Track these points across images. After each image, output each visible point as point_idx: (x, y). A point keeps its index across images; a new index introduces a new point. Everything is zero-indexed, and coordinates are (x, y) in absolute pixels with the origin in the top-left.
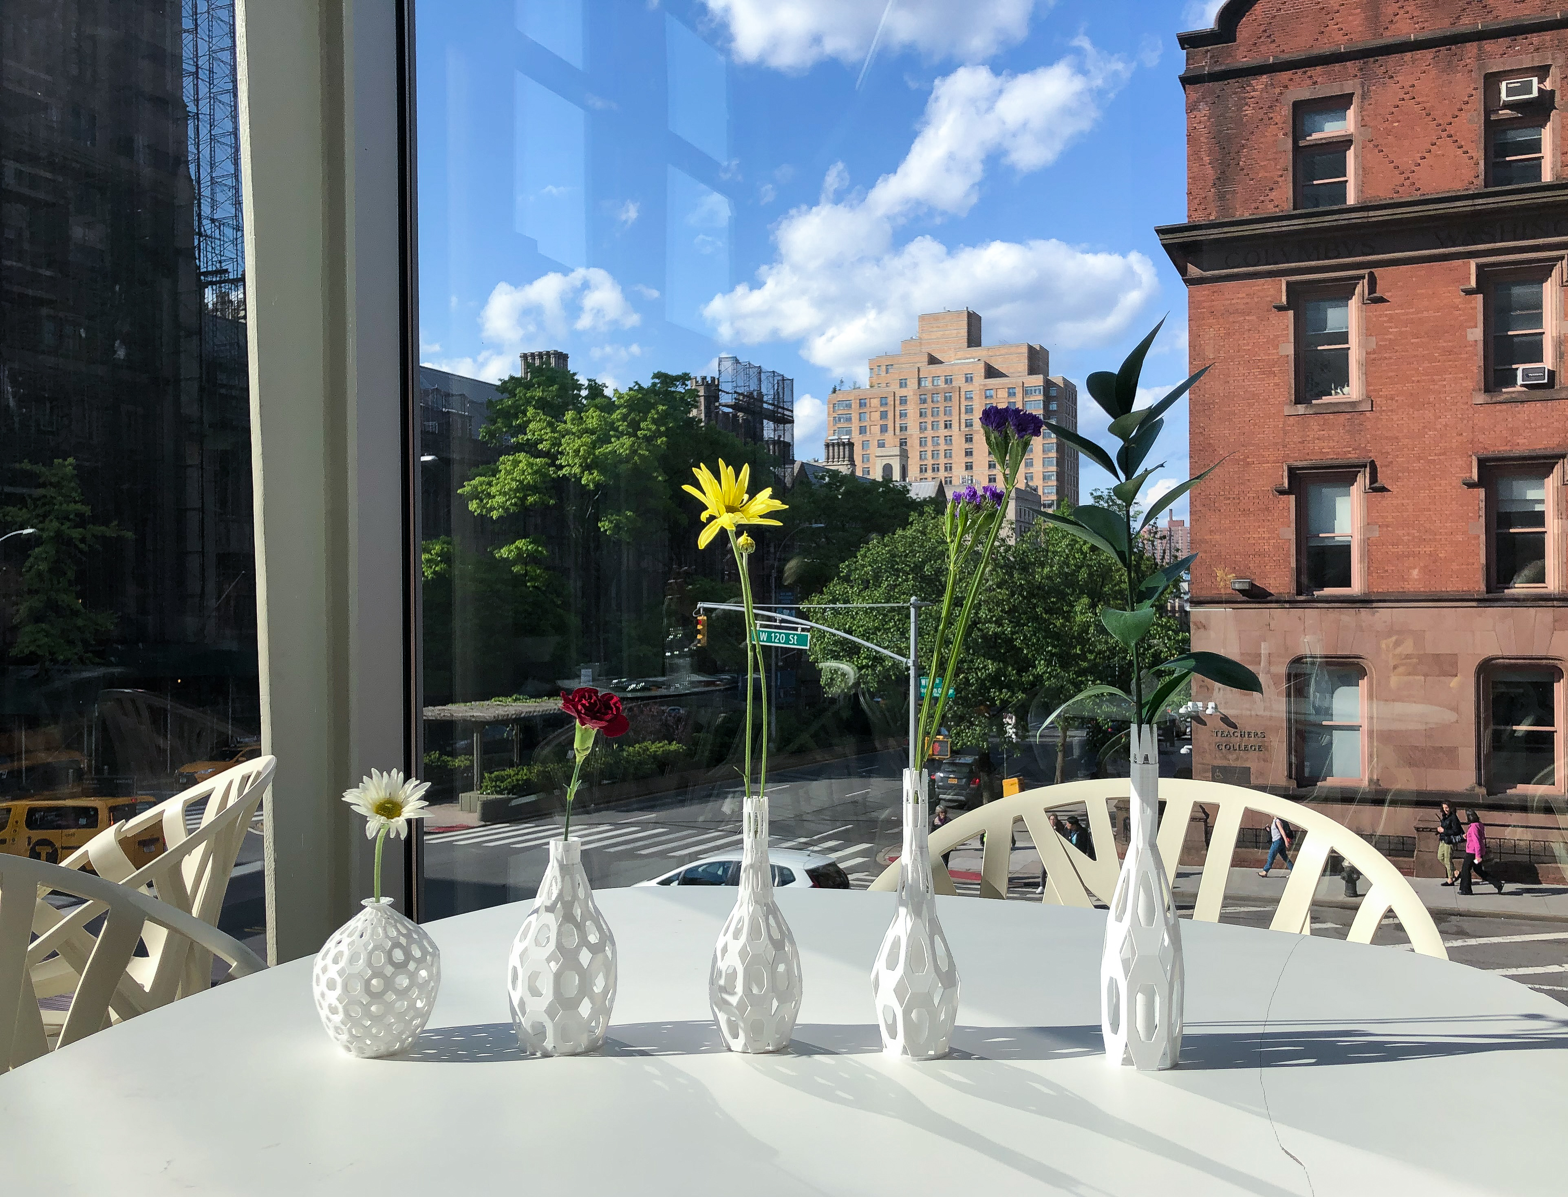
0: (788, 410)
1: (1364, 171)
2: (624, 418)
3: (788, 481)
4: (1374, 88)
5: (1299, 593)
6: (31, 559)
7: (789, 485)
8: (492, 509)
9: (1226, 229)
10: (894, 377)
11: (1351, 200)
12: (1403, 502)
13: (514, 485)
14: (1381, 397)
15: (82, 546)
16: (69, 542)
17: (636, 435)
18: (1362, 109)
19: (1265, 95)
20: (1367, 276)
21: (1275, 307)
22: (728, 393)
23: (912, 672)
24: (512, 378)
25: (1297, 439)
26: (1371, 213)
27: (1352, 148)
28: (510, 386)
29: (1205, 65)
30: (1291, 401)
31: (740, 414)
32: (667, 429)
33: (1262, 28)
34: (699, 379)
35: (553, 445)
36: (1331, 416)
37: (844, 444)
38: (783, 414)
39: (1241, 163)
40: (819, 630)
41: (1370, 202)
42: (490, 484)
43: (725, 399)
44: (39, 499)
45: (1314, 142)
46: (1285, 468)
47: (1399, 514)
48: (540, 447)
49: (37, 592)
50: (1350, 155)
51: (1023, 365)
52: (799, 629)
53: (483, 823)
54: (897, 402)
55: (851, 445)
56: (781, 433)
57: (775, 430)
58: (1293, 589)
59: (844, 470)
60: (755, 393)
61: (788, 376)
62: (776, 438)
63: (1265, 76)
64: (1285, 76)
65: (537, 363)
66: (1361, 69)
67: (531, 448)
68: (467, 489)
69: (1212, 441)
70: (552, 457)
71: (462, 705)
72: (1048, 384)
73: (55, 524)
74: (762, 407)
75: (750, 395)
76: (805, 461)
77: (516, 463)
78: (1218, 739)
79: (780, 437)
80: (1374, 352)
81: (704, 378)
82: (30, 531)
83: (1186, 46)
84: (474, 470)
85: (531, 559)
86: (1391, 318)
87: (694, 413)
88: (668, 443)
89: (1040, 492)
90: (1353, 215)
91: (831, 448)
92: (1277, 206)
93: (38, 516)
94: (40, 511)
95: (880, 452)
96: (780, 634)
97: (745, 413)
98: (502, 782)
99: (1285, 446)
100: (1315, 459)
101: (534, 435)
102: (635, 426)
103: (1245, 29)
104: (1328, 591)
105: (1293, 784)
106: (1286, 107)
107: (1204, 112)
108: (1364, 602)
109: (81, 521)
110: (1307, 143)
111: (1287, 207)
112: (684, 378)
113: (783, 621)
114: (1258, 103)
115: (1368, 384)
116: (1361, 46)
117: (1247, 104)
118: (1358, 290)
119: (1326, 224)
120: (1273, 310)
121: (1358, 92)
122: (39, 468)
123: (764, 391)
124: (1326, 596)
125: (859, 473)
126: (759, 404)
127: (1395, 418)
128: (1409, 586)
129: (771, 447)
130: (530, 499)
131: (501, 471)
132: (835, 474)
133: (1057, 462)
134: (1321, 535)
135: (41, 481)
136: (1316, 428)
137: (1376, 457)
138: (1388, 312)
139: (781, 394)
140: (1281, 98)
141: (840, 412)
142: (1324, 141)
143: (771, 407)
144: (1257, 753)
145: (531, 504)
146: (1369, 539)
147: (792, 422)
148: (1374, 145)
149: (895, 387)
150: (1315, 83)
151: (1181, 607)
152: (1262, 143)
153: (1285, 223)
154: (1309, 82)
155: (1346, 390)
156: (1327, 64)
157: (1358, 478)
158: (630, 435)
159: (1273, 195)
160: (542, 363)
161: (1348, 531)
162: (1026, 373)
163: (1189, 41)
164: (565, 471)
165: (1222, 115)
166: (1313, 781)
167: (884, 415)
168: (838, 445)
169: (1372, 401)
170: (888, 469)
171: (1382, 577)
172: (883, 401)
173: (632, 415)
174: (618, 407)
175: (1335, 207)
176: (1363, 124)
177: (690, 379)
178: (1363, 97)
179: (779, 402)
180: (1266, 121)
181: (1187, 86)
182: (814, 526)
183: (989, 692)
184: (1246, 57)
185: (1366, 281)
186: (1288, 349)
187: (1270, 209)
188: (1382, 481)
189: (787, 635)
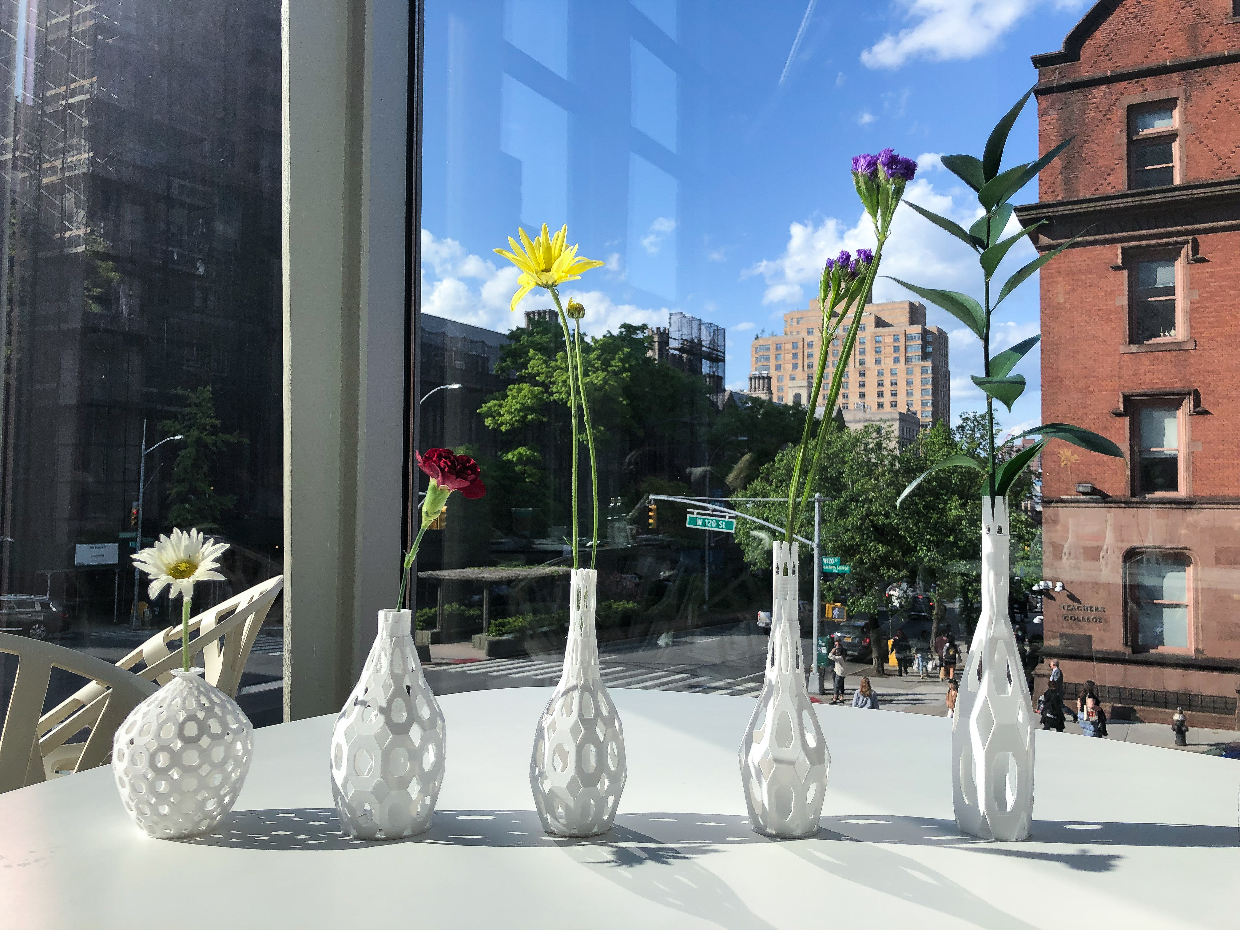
0: (721, 352)
1: (1188, 159)
2: (598, 358)
3: (720, 405)
4: (1195, 93)
5: (1133, 495)
6: (179, 458)
7: (720, 407)
8: (502, 424)
9: (1070, 207)
10: (803, 328)
11: (1177, 180)
12: (1224, 423)
13: (518, 406)
14: (1203, 338)
15: (214, 448)
16: (205, 446)
17: (606, 370)
18: (1185, 109)
19: (1104, 101)
20: (1191, 241)
21: (1112, 267)
22: (675, 339)
23: (816, 553)
24: (518, 329)
25: (1131, 372)
26: (1194, 191)
27: (1178, 140)
28: (516, 335)
29: (1054, 78)
30: (1125, 342)
31: (685, 355)
32: (631, 366)
33: (1102, 49)
34: (654, 330)
35: (547, 377)
36: (1160, 354)
37: (764, 378)
38: (718, 355)
39: (1083, 155)
40: (743, 518)
41: (1193, 182)
42: (501, 406)
43: (673, 344)
44: (187, 415)
45: (1144, 137)
46: (1121, 395)
47: (1219, 433)
48: (538, 378)
49: (183, 481)
50: (1176, 146)
51: (905, 317)
52: (727, 517)
53: (489, 658)
54: (806, 346)
55: (769, 378)
56: (715, 369)
57: (710, 367)
58: (1128, 492)
59: (764, 397)
60: (696, 340)
61: (721, 326)
62: (712, 373)
63: (1103, 86)
64: (1120, 86)
65: (537, 317)
66: (1184, 79)
67: (531, 379)
68: (484, 409)
69: (1059, 374)
70: (546, 386)
71: (476, 568)
72: (925, 332)
73: (197, 433)
74: (701, 350)
75: (692, 341)
76: (733, 391)
77: (520, 390)
78: (1065, 612)
79: (714, 372)
80: (1197, 302)
81: (658, 329)
82: (179, 437)
83: (1039, 65)
84: (489, 396)
85: (529, 461)
86: (1212, 275)
87: (650, 353)
88: (631, 378)
89: (919, 416)
90: (1179, 193)
91: (753, 381)
92: (1114, 188)
93: (185, 427)
94: (185, 424)
95: (791, 383)
96: (712, 520)
97: (688, 354)
98: (503, 627)
99: (1120, 378)
100: (1146, 388)
101: (533, 369)
102: (606, 363)
103: (1088, 50)
104: (1158, 494)
105: (1129, 651)
106: (1122, 110)
107: (1053, 116)
108: (1187, 504)
109: (214, 430)
110: (1140, 138)
111: (1123, 188)
112: (644, 327)
113: (714, 510)
114: (1097, 107)
115: (1192, 327)
116: (1184, 60)
117: (1088, 109)
118: (1183, 252)
119: (1156, 201)
120: (1111, 270)
121: (1182, 97)
122: (187, 393)
123: (703, 338)
124: (1157, 499)
125: (775, 400)
126: (699, 347)
127: (1215, 355)
128: (1229, 492)
129: (708, 380)
130: (529, 417)
131: (508, 396)
132: (756, 400)
133: (933, 393)
134: (1152, 449)
135: (189, 401)
136: (1147, 363)
137: (1199, 387)
138: (1209, 270)
139: (716, 340)
140: (1118, 103)
141: (761, 354)
142: (1154, 136)
143: (707, 350)
144: (1098, 624)
145: (530, 421)
146: (1193, 452)
147: (724, 361)
148: (1195, 137)
149: (804, 334)
150: (1146, 90)
151: (1033, 508)
152: (1101, 139)
153: (1120, 201)
154: (1140, 89)
155: (1173, 332)
156: (1156, 75)
157: (1183, 404)
158: (603, 370)
159: (1110, 179)
160: (540, 318)
161: (1175, 446)
162: (908, 323)
163: (1040, 62)
164: (555, 397)
165: (1069, 118)
166: (1145, 649)
167: (795, 356)
168: (759, 378)
169: (1196, 342)
170: (798, 396)
171: (1205, 484)
172: (795, 345)
173: (604, 356)
174: (594, 350)
175: (1164, 187)
176: (1186, 121)
177: (647, 328)
178: (1186, 100)
179: (714, 345)
180: (1104, 121)
181: (1039, 96)
182: (740, 438)
183: (879, 569)
184: (1088, 72)
185: (1190, 245)
186: (1124, 301)
187: (1108, 190)
188: (1205, 405)
189: (718, 521)
